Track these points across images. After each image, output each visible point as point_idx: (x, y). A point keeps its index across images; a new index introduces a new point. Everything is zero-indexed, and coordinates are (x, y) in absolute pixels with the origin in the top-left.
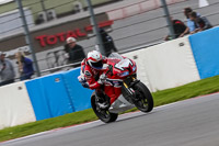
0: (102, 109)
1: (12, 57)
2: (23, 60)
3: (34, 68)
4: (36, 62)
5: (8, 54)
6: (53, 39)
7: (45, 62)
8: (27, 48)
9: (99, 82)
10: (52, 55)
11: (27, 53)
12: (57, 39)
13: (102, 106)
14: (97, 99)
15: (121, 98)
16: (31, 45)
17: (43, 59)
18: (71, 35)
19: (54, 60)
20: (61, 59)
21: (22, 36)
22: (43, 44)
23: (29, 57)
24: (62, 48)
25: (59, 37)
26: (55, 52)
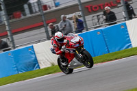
0: (64, 66)
1: (70, 19)
2: (77, 20)
3: (84, 25)
4: (85, 22)
5: (68, 16)
6: (96, 8)
7: (91, 22)
8: (80, 13)
9: (62, 50)
10: (96, 17)
11: (80, 16)
12: (98, 8)
13: (64, 64)
14: (61, 60)
15: (74, 59)
16: (82, 11)
17: (90, 20)
18: (107, 5)
19: (97, 21)
20: (101, 20)
21: (77, 5)
22: (90, 10)
23: (81, 19)
24: (102, 13)
25: (100, 6)
26: (98, 16)
